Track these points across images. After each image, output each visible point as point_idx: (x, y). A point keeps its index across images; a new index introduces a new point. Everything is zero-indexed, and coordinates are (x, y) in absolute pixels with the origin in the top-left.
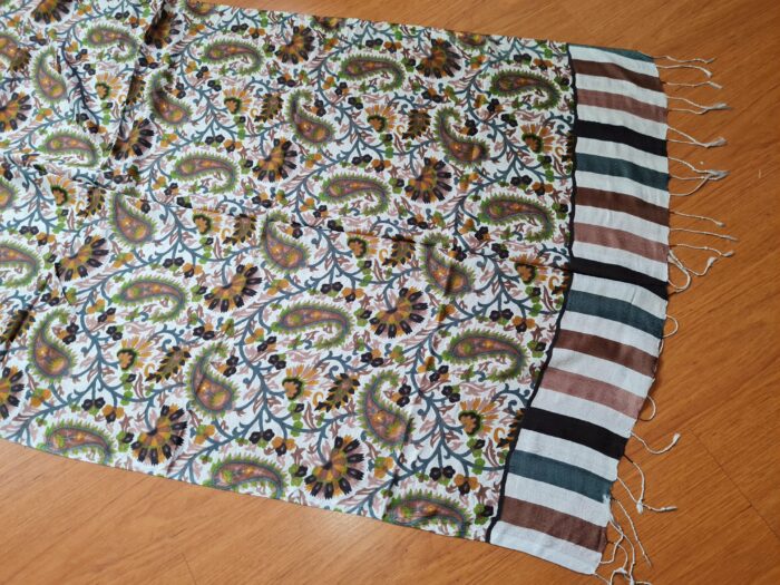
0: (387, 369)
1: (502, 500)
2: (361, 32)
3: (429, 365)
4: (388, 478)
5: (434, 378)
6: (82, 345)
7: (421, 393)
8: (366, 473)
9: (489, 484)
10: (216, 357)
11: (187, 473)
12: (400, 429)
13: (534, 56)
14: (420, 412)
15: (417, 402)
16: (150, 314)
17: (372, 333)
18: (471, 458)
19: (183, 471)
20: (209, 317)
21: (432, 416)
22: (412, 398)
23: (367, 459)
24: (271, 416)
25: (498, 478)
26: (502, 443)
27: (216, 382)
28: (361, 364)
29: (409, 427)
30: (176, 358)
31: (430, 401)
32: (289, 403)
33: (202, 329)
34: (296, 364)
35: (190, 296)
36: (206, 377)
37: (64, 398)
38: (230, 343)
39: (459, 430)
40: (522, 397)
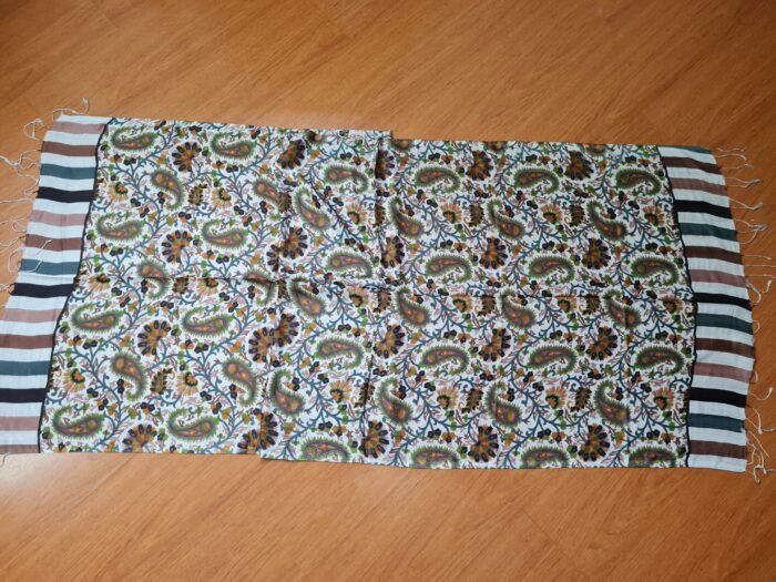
0: (604, 380)
1: (689, 442)
2: (520, 151)
3: (629, 373)
4: (624, 443)
5: (634, 381)
6: (412, 398)
7: (629, 390)
8: (611, 443)
9: (680, 435)
10: (499, 391)
11: (508, 464)
12: (623, 414)
13: (638, 157)
14: (631, 402)
15: (628, 396)
16: (448, 371)
17: (590, 359)
18: (667, 423)
19: (505, 463)
20: (486, 366)
21: (638, 403)
22: (624, 394)
23: (609, 435)
24: (546, 421)
25: (684, 431)
26: (681, 411)
27: (505, 406)
28: (589, 380)
29: (628, 412)
30: (475, 395)
31: (635, 394)
32: (553, 411)
33: (484, 374)
34: (550, 386)
35: (469, 355)
36: (499, 404)
37: (414, 433)
38: (505, 380)
39: (655, 408)
40: (685, 383)
